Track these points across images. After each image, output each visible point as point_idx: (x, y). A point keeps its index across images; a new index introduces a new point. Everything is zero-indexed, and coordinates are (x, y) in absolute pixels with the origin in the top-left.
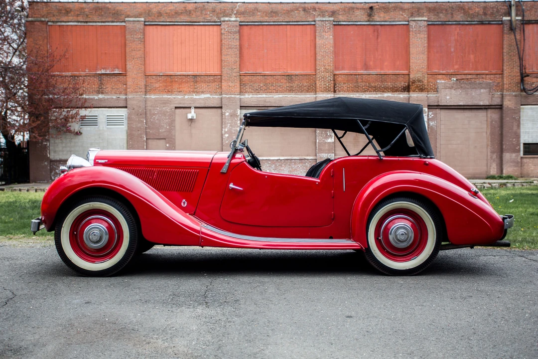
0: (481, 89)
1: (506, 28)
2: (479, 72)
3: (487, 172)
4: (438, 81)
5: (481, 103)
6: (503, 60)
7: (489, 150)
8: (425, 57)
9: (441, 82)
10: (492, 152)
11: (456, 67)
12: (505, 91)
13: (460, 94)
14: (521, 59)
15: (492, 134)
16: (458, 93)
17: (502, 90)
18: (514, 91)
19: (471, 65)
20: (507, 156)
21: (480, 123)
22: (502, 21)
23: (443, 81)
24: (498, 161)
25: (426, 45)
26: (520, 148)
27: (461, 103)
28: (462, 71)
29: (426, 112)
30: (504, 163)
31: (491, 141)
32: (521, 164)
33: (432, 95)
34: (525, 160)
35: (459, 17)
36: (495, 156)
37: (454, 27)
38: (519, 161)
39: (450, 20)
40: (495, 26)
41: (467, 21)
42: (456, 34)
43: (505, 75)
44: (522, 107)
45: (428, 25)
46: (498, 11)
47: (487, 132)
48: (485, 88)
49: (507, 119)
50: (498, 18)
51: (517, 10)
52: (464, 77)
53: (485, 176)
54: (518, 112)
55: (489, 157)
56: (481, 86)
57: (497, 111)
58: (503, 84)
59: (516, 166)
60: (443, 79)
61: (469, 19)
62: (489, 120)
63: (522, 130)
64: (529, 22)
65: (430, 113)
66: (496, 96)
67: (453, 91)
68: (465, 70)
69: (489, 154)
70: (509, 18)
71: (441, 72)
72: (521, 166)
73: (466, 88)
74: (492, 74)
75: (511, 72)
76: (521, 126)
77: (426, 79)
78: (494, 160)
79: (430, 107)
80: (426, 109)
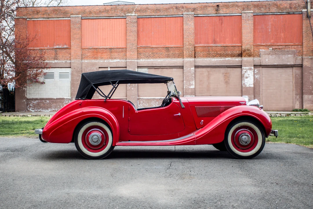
0: (288, 54)
1: (304, 16)
2: (287, 44)
3: (293, 107)
4: (261, 50)
5: (289, 64)
6: (303, 36)
7: (294, 93)
8: (252, 35)
9: (262, 50)
10: (297, 95)
11: (272, 41)
12: (304, 56)
13: (274, 58)
15: (296, 83)
16: (274, 57)
17: (302, 55)
18: (310, 56)
19: (282, 39)
20: (306, 97)
21: (289, 76)
22: (302, 12)
23: (264, 50)
24: (300, 100)
25: (252, 28)
27: (276, 64)
28: (276, 44)
29: (253, 69)
30: (304, 101)
31: (295, 88)
33: (256, 59)
35: (274, 10)
36: (298, 97)
37: (270, 16)
39: (268, 12)
40: (297, 15)
41: (280, 13)
42: (272, 20)
43: (304, 46)
45: (254, 15)
46: (299, 6)
47: (293, 82)
48: (291, 54)
49: (306, 74)
50: (299, 10)
51: (311, 5)
52: (277, 47)
53: (291, 109)
55: (294, 98)
56: (288, 53)
57: (299, 68)
58: (303, 52)
59: (311, 103)
60: (264, 49)
61: (280, 11)
62: (294, 74)
65: (256, 70)
66: (298, 59)
67: (270, 56)
68: (278, 43)
69: (294, 95)
70: (306, 10)
71: (263, 44)
73: (278, 54)
74: (296, 45)
75: (308, 44)
77: (252, 49)
78: (298, 100)
79: (255, 66)
80: (253, 68)
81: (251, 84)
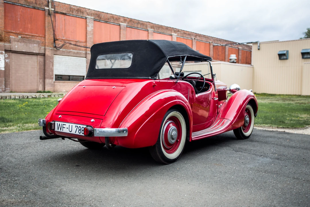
0: (34, 44)
1: (47, 13)
2: (33, 34)
3: (37, 89)
4: (11, 37)
5: (34, 52)
6: (45, 30)
7: (38, 78)
8: (3, 21)
9: (12, 37)
10: (40, 79)
11: (21, 30)
12: (46, 46)
13: (23, 45)
14: (54, 31)
15: (40, 69)
16: (22, 45)
17: (45, 46)
18: (51, 47)
19: (29, 30)
20: (47, 81)
21: (33, 63)
22: (44, 9)
23: (13, 37)
24: (42, 83)
25: (3, 14)
26: (53, 77)
27: (24, 51)
28: (24, 33)
29: (3, 54)
30: (46, 84)
31: (39, 73)
32: (54, 85)
33: (7, 44)
34: (55, 83)
35: (22, 2)
36: (41, 81)
37: (19, 7)
38: (53, 83)
39: (17, 3)
40: (41, 11)
41: (27, 5)
42: (21, 11)
43: (46, 38)
44: (54, 56)
45: (4, 2)
46: (42, 3)
47: (37, 68)
48: (36, 44)
49: (47, 62)
50: (43, 7)
51: (52, 5)
52: (25, 36)
53: (36, 91)
54: (53, 58)
55: (38, 81)
56: (34, 42)
57: (42, 56)
58: (45, 43)
59: (51, 86)
60: (14, 36)
61: (28, 4)
62: (38, 61)
63: (54, 68)
64: (57, 13)
65: (6, 55)
66: (42, 48)
67: (19, 44)
68: (26, 32)
69: (38, 80)
70: (48, 8)
71: (13, 31)
72: (54, 86)
73: (26, 42)
74: (40, 37)
75: (49, 37)
76: (54, 65)
77: (3, 34)
78: (41, 83)
79: (6, 51)
80: (4, 52)
81: (2, 67)
